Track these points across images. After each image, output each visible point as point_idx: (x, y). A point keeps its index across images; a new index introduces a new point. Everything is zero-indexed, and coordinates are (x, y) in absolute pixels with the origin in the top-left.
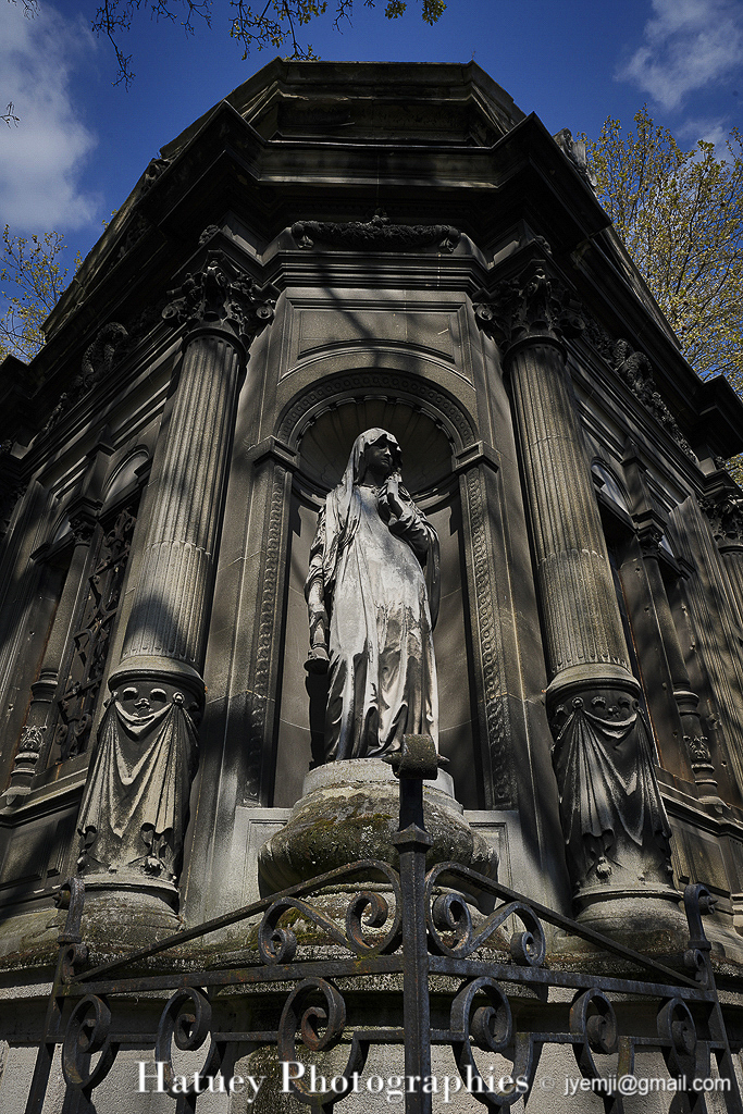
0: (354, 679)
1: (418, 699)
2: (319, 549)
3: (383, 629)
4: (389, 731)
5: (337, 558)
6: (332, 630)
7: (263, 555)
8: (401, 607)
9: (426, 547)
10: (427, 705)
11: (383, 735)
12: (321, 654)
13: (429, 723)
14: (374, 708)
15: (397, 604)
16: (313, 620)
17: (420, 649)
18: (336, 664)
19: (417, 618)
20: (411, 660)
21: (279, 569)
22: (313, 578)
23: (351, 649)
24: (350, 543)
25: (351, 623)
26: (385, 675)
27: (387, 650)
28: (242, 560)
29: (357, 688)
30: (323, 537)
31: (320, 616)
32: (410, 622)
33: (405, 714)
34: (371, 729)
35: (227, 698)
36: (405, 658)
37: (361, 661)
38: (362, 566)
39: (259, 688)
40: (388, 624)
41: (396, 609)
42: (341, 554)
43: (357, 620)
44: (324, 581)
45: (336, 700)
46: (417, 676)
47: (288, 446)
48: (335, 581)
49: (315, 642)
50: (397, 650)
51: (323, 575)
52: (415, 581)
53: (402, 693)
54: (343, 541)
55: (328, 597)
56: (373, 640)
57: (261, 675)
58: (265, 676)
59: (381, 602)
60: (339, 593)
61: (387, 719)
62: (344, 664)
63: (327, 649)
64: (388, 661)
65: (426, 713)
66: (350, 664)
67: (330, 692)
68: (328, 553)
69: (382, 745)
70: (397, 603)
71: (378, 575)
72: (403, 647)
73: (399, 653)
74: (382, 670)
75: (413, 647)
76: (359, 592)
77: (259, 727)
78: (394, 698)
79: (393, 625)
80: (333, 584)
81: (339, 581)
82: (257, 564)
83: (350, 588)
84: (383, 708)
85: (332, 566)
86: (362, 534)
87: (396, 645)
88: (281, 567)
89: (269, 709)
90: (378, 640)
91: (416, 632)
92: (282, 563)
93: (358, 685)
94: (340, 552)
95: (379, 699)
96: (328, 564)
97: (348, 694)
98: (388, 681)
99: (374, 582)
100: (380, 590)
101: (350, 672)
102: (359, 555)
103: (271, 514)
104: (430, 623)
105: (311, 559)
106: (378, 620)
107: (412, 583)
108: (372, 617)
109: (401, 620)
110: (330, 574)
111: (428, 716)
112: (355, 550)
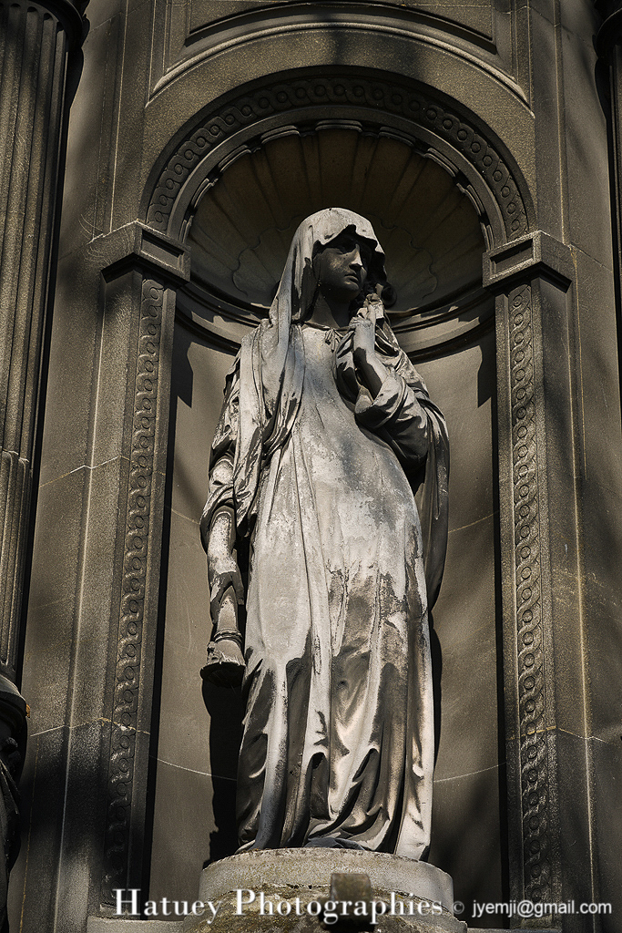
0: (288, 703)
1: (398, 738)
2: (227, 449)
3: (339, 611)
4: (346, 794)
5: (260, 471)
6: (250, 609)
7: (124, 465)
8: (372, 573)
9: (423, 451)
10: (415, 748)
11: (336, 799)
12: (229, 653)
13: (416, 780)
14: (322, 754)
15: (365, 568)
16: (216, 589)
17: (404, 650)
18: (256, 674)
19: (399, 591)
20: (388, 671)
21: (154, 488)
22: (217, 506)
23: (283, 650)
24: (284, 444)
25: (282, 602)
26: (343, 694)
27: (346, 650)
28: (86, 471)
29: (293, 718)
30: (234, 425)
31: (228, 582)
32: (388, 601)
33: (374, 765)
34: (316, 790)
35: (65, 731)
36: (377, 666)
37: (300, 671)
38: (304, 493)
39: (123, 712)
40: (349, 604)
41: (364, 576)
42: (268, 464)
43: (293, 597)
44: (236, 516)
45: (256, 738)
46: (397, 698)
47: (167, 236)
48: (255, 516)
49: (221, 630)
50: (364, 650)
51: (234, 504)
52: (400, 524)
53: (370, 729)
54: (270, 441)
55: (242, 544)
56: (321, 634)
57: (126, 690)
58: (132, 691)
59: (336, 563)
60: (263, 542)
61: (345, 771)
62: (270, 677)
63: (242, 642)
64: (348, 670)
65: (412, 762)
66: (281, 678)
67: (246, 721)
68: (243, 461)
69: (334, 817)
70: (365, 564)
71: (333, 511)
72: (374, 647)
73: (366, 657)
74: (337, 685)
75: (392, 647)
76: (298, 544)
77: (123, 782)
78: (356, 734)
79: (358, 606)
80: (251, 522)
81: (264, 518)
82: (113, 481)
83: (282, 535)
84: (337, 753)
85: (251, 487)
86: (305, 429)
87: (362, 641)
88: (158, 483)
89: (139, 750)
90: (330, 632)
91: (398, 620)
92: (159, 476)
93: (295, 712)
94: (266, 460)
95: (330, 738)
96: (243, 484)
97: (277, 729)
98: (346, 705)
99: (325, 525)
100: (337, 540)
101: (281, 691)
102: (300, 470)
103: (138, 382)
104: (424, 600)
105: (212, 466)
106: (331, 595)
107: (392, 527)
108: (320, 591)
109: (372, 596)
110: (247, 502)
111: (416, 769)
112: (292, 459)
